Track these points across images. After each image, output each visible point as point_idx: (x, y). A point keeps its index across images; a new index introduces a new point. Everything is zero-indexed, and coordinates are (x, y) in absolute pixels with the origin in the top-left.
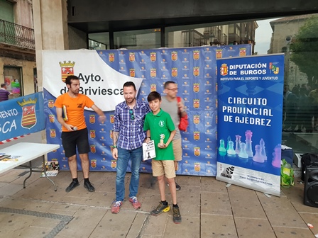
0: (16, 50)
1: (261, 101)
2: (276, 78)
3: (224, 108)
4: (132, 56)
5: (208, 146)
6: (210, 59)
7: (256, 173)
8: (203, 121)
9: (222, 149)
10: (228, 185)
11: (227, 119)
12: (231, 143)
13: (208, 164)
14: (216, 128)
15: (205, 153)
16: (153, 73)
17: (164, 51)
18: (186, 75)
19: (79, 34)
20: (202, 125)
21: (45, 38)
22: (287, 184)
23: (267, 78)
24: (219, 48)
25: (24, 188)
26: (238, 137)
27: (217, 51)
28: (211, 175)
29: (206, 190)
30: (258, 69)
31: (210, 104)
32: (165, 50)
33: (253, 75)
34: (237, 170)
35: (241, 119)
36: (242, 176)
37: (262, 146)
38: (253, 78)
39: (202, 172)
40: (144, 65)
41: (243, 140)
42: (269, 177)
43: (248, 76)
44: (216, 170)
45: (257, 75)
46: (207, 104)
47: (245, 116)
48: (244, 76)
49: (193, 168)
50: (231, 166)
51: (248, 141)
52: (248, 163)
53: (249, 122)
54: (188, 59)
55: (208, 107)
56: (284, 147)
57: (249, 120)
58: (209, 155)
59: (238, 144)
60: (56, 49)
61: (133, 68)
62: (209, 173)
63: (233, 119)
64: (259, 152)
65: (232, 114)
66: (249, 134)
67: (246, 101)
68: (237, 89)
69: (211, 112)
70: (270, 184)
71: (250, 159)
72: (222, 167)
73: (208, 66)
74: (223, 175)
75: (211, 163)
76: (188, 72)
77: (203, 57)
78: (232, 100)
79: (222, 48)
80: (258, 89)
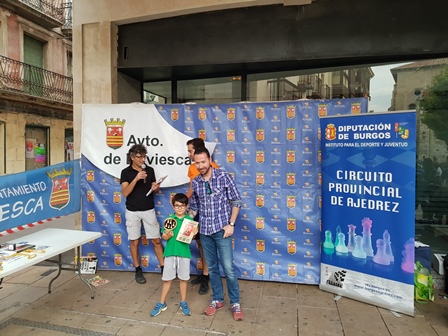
0: (43, 104)
1: (384, 176)
2: (405, 144)
3: (331, 186)
4: (202, 113)
5: (308, 240)
6: (309, 117)
7: (378, 281)
8: (300, 203)
9: (328, 244)
10: (337, 298)
11: (335, 201)
12: (341, 236)
13: (308, 266)
14: (319, 213)
15: (303, 250)
16: (230, 136)
17: (246, 107)
18: (276, 139)
19: (131, 83)
20: (299, 209)
21: (86, 88)
22: (424, 298)
23: (393, 144)
24: (322, 103)
25: (50, 292)
26: (352, 228)
27: (319, 107)
28: (313, 282)
29: (305, 304)
30: (378, 132)
31: (310, 180)
32: (247, 105)
33: (372, 140)
34: (350, 275)
35: (355, 201)
36: (357, 284)
37: (386, 241)
38: (373, 144)
39: (300, 278)
40: (218, 125)
41: (359, 232)
42: (397, 287)
43: (365, 140)
44: (319, 275)
45: (378, 140)
46: (306, 179)
47: (361, 197)
48: (359, 141)
49: (286, 272)
50: (341, 269)
51: (367, 234)
52: (367, 266)
53: (366, 205)
54: (280, 118)
55: (307, 184)
56: (418, 244)
57: (366, 202)
58: (308, 253)
59: (352, 238)
60: (100, 102)
61: (203, 129)
62: (310, 279)
63: (344, 201)
64: (382, 249)
65: (342, 194)
66: (367, 223)
67: (362, 176)
68: (348, 159)
69: (312, 191)
70: (399, 297)
71: (370, 259)
72: (328, 271)
73: (307, 126)
74: (329, 282)
75: (312, 265)
76: (278, 135)
77: (300, 115)
78: (342, 175)
79: (326, 102)
80: (379, 160)
